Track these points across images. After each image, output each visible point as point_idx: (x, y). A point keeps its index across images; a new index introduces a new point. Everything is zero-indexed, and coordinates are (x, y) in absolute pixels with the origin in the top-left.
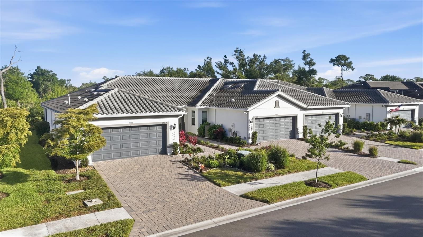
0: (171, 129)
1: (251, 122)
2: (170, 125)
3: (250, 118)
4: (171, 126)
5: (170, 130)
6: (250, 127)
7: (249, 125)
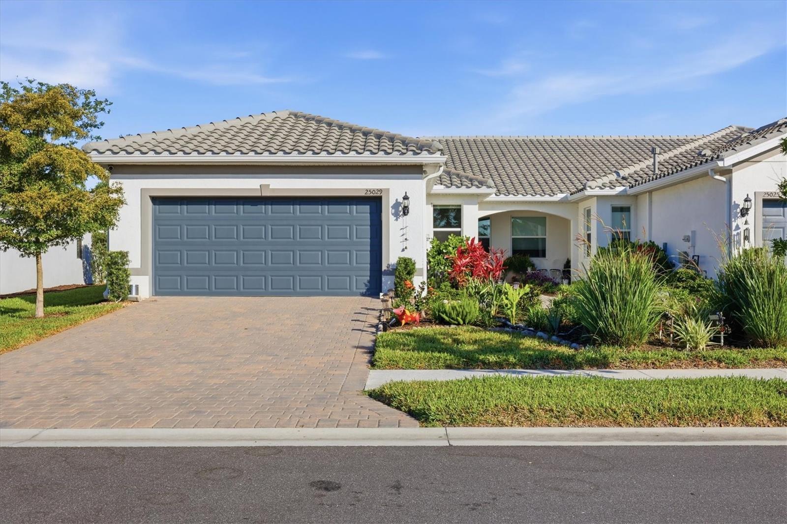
0: (396, 215)
1: (743, 215)
2: (392, 202)
3: (738, 198)
4: (397, 205)
5: (392, 218)
6: (738, 234)
7: (734, 225)
